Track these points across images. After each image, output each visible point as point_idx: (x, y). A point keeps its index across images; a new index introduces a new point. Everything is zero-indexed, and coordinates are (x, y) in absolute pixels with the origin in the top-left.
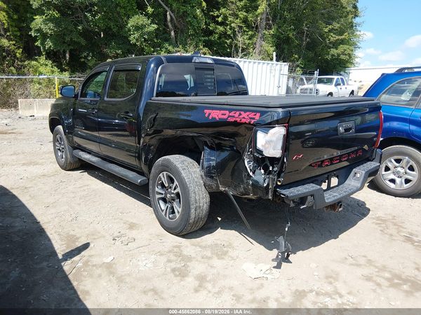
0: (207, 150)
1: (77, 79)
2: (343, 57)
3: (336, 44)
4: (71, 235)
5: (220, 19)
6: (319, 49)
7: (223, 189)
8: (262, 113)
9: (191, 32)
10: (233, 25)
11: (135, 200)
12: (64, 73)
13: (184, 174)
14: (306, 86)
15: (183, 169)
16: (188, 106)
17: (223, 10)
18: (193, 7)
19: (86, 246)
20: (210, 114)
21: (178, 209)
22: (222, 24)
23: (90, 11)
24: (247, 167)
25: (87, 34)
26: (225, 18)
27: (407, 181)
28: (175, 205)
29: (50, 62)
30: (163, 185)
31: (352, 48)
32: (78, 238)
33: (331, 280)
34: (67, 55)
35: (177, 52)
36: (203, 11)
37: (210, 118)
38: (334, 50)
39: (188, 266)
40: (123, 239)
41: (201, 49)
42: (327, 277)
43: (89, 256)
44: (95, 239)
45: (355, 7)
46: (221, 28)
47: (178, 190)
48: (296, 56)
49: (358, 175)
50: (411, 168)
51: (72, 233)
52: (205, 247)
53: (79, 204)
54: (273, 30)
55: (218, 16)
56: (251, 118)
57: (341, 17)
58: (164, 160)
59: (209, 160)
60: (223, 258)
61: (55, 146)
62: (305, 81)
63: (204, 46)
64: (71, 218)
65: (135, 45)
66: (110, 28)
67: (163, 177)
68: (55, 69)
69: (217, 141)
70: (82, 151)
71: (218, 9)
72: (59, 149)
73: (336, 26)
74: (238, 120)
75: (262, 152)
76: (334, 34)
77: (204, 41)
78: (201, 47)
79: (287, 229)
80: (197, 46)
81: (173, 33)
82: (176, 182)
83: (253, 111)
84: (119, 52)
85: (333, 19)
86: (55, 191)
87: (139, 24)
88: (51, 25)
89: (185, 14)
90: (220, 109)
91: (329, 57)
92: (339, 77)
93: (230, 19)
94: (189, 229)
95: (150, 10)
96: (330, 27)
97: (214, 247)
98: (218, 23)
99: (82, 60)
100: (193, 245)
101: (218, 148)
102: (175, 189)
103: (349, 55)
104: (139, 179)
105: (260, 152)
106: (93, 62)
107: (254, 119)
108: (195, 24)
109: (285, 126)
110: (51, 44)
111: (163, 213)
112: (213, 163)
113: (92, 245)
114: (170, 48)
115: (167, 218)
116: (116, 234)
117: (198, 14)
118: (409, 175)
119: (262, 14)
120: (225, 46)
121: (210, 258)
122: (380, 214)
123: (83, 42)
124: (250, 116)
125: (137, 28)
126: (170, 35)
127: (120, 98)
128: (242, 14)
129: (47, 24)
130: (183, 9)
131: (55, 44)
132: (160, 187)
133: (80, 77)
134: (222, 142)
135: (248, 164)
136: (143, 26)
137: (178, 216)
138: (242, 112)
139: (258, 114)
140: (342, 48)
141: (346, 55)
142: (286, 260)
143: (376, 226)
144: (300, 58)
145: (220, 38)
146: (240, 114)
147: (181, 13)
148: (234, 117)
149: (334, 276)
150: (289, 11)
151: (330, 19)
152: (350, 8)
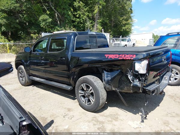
0: (105, 73)
1: (17, 44)
2: (127, 30)
3: (125, 25)
4: (42, 117)
5: (77, 16)
6: (118, 27)
7: (114, 89)
8: (136, 55)
9: (67, 21)
10: (83, 18)
11: (64, 97)
12: (11, 41)
13: (95, 84)
14: (116, 42)
15: (95, 82)
16: (95, 53)
17: (79, 12)
18: (67, 11)
19: (52, 122)
20: (108, 56)
21: (93, 100)
22: (78, 18)
23: (22, 14)
24: (130, 79)
25: (21, 23)
26: (80, 15)
27: (176, 79)
28: (91, 98)
29: (4, 37)
30: (83, 90)
31: (130, 26)
32: (47, 118)
33: (166, 124)
34: (10, 33)
35: (62, 30)
36: (72, 12)
37: (109, 58)
38: (124, 27)
39: (104, 126)
40: (68, 116)
41: (72, 29)
42: (165, 123)
43: (56, 126)
44: (55, 118)
45: (131, 9)
46: (78, 20)
47: (92, 91)
48: (110, 30)
49: (166, 78)
50: (177, 74)
51: (42, 116)
52: (106, 116)
53: (39, 102)
54: (101, 20)
55: (77, 15)
56: (131, 57)
57: (127, 14)
58: (84, 78)
59: (107, 77)
60: (117, 121)
61: (18, 75)
62: (115, 40)
63: (73, 27)
64: (38, 109)
65: (43, 28)
66: (31, 21)
67: (84, 86)
68: (6, 40)
69: (110, 68)
70: (34, 76)
71: (76, 12)
72: (21, 77)
73: (125, 17)
74: (125, 58)
75: (138, 72)
76: (124, 21)
77: (73, 25)
78: (72, 28)
79: (146, 105)
80: (70, 27)
81: (59, 22)
82: (91, 88)
83: (131, 54)
84: (36, 31)
85: (124, 15)
86: (24, 96)
87: (44, 18)
88: (5, 20)
89: (64, 14)
90: (114, 54)
91: (122, 30)
92: (128, 38)
93: (82, 16)
94: (99, 108)
95: (48, 12)
96: (123, 18)
97: (110, 116)
98: (76, 17)
99: (19, 35)
100: (101, 116)
101: (111, 71)
102: (90, 91)
103: (130, 29)
104: (69, 88)
105: (137, 72)
106: (24, 36)
107: (133, 57)
108: (69, 18)
109: (148, 60)
110: (4, 29)
111: (84, 102)
112: (109, 78)
113: (55, 121)
114: (59, 28)
115: (86, 104)
116: (64, 114)
117: (70, 14)
118: (176, 76)
119: (96, 13)
120: (80, 27)
121: (112, 121)
122: (170, 94)
123: (20, 27)
124: (130, 56)
125: (44, 20)
126: (57, 23)
127: (57, 51)
128: (87, 14)
129: (2, 20)
130: (63, 12)
131: (6, 29)
132: (81, 91)
133: (18, 43)
134: (113, 68)
135: (130, 78)
136: (47, 19)
137: (92, 103)
138: (126, 55)
139: (135, 55)
140: (127, 26)
141: (128, 29)
142: (145, 118)
143: (171, 99)
144: (111, 31)
145: (78, 24)
146: (125, 56)
147: (62, 14)
148: (122, 57)
149: (167, 122)
150: (106, 12)
151: (122, 15)
152: (129, 10)
